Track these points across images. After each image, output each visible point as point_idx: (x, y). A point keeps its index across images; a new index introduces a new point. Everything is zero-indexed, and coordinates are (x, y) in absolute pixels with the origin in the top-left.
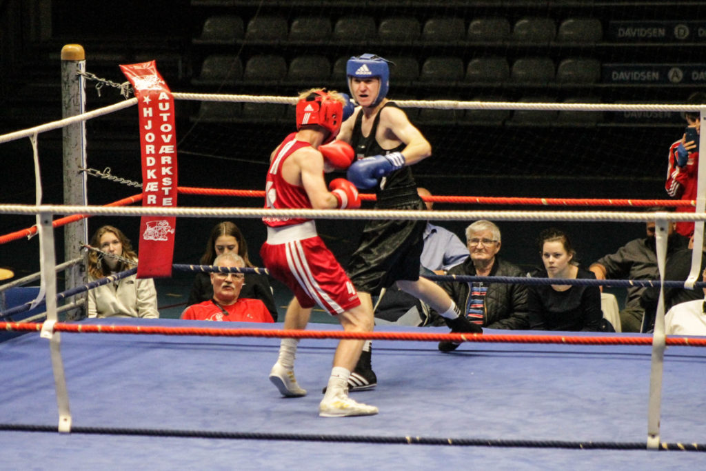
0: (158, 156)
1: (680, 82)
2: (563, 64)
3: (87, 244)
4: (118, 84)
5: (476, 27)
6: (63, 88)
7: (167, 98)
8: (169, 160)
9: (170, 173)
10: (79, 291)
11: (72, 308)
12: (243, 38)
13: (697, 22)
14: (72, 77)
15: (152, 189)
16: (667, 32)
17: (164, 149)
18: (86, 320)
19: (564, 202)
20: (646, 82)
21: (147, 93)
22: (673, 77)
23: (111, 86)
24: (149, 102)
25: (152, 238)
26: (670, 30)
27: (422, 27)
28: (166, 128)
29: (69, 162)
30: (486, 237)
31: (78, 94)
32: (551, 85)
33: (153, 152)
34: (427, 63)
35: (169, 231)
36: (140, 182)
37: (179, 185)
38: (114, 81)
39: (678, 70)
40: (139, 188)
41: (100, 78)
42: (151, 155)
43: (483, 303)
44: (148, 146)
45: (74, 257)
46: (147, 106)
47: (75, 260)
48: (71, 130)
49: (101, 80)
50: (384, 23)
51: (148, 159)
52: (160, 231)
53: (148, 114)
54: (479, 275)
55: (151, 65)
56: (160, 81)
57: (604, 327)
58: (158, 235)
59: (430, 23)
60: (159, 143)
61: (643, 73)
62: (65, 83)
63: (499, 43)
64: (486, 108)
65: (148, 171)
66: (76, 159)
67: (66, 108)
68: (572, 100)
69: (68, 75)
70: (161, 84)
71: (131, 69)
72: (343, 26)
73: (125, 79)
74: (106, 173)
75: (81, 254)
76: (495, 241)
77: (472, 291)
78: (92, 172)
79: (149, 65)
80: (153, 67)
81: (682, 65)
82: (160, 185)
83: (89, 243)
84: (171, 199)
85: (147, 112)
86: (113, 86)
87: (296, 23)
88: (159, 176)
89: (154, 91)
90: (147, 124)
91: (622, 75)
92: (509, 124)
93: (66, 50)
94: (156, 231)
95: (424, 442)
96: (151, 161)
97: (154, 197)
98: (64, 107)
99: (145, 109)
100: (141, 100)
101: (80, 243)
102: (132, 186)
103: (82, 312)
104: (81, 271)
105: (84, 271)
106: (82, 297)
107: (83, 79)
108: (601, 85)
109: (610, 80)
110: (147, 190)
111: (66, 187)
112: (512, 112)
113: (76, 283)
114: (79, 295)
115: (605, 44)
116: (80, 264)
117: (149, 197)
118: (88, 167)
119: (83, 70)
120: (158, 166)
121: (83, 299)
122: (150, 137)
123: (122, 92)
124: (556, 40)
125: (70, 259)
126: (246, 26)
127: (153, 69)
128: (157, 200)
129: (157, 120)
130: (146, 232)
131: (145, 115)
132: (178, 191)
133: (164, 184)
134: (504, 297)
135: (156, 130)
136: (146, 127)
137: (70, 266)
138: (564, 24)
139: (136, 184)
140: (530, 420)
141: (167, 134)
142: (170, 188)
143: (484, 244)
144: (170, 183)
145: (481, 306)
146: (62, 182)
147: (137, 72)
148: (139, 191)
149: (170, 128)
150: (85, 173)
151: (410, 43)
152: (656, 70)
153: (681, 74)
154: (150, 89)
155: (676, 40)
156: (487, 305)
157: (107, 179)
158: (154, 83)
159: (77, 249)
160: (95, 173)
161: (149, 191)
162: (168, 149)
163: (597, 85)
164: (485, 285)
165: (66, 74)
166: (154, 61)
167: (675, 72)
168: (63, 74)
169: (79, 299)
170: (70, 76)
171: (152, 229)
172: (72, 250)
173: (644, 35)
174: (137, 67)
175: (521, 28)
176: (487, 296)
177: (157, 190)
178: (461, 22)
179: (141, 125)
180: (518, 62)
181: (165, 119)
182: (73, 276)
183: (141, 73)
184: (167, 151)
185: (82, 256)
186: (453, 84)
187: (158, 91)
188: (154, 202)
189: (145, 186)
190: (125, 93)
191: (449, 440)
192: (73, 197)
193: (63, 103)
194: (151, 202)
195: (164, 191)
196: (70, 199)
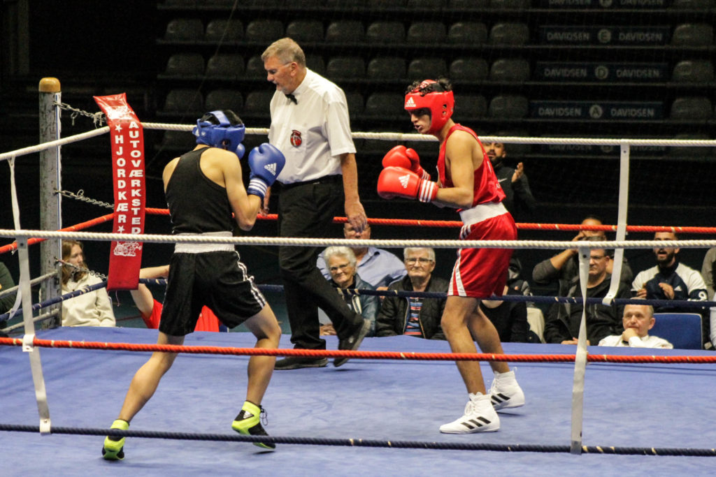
0: (128, 180)
1: (601, 118)
2: (494, 100)
4: (92, 114)
5: (417, 66)
6: (41, 117)
7: (137, 127)
8: (138, 183)
9: (139, 195)
10: (55, 302)
11: (48, 318)
12: (204, 74)
13: (615, 63)
14: (49, 107)
15: (123, 210)
16: (588, 73)
17: (134, 173)
18: (60, 329)
20: (570, 117)
21: (118, 121)
22: (594, 112)
23: (85, 116)
24: (121, 130)
25: (121, 254)
26: (591, 71)
27: (367, 67)
28: (136, 154)
29: (46, 184)
30: (423, 257)
31: (54, 123)
32: (484, 119)
34: (371, 98)
35: (137, 247)
36: (112, 201)
37: (147, 207)
38: (88, 112)
39: (597, 106)
40: (111, 208)
41: (75, 108)
42: (121, 178)
43: (418, 317)
45: (50, 271)
46: (119, 135)
47: (51, 274)
48: (47, 156)
49: (75, 110)
50: (332, 62)
51: (119, 182)
52: (129, 248)
53: (119, 141)
54: (415, 290)
55: (122, 97)
56: (130, 112)
57: (530, 338)
58: (127, 252)
59: (374, 62)
60: (129, 168)
61: (566, 109)
62: (43, 113)
64: (427, 140)
65: (120, 193)
66: (52, 182)
67: (43, 136)
69: (45, 106)
70: (131, 114)
71: (104, 100)
73: (98, 109)
74: (79, 194)
75: (56, 268)
76: (431, 261)
77: (410, 306)
78: (67, 193)
79: (121, 98)
80: (124, 98)
81: (602, 102)
82: (130, 206)
83: (63, 259)
84: (139, 218)
86: (87, 115)
87: (252, 60)
88: (129, 198)
89: (125, 120)
90: (118, 150)
91: (549, 112)
93: (43, 83)
94: (126, 248)
95: (366, 444)
96: (122, 184)
97: (125, 216)
98: (41, 134)
99: (117, 137)
100: (113, 129)
101: (55, 258)
102: (104, 207)
103: (56, 321)
104: (56, 284)
105: (59, 283)
106: (56, 308)
107: (58, 109)
108: (529, 120)
109: (537, 116)
110: (118, 210)
111: (42, 207)
113: (51, 295)
114: (53, 306)
115: (532, 83)
116: (55, 278)
117: (120, 216)
118: (63, 190)
119: (59, 101)
120: (128, 189)
121: (57, 310)
122: (121, 162)
123: (95, 121)
124: (488, 78)
125: (46, 273)
126: (206, 63)
127: (123, 101)
128: (126, 219)
129: (128, 147)
130: (116, 249)
131: (117, 142)
132: (146, 212)
133: (133, 205)
135: (127, 156)
136: (118, 153)
137: (46, 280)
138: (496, 64)
139: (108, 205)
141: (136, 160)
142: (139, 209)
143: (421, 263)
144: (139, 204)
145: (416, 319)
146: (39, 203)
147: (109, 103)
149: (139, 154)
150: (60, 194)
152: (578, 106)
153: (601, 110)
154: (122, 119)
155: (597, 80)
157: (80, 200)
158: (124, 113)
159: (52, 263)
160: (69, 194)
161: (120, 211)
162: (138, 173)
163: (524, 120)
164: (420, 301)
165: (43, 105)
166: (124, 94)
167: (596, 109)
168: (41, 104)
169: (53, 309)
170: (47, 107)
171: (122, 246)
172: (47, 264)
173: (568, 75)
174: (109, 98)
175: (455, 67)
176: (422, 311)
177: (127, 210)
178: (403, 61)
179: (113, 150)
181: (135, 146)
182: (49, 287)
183: (112, 103)
184: (136, 175)
185: (56, 270)
187: (128, 121)
188: (124, 221)
189: (116, 208)
190: (98, 122)
191: (389, 443)
192: (48, 216)
193: (41, 131)
194: (122, 221)
195: (133, 211)
196: (45, 218)
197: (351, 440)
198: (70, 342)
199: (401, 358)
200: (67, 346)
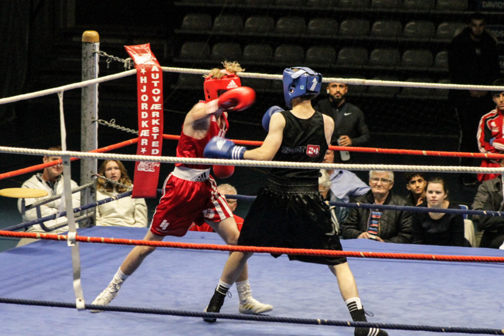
0: (150, 112)
2: (439, 54)
3: (96, 173)
4: (123, 60)
5: (378, 27)
6: (83, 62)
7: (157, 70)
8: (157, 114)
9: (158, 124)
10: (91, 206)
11: (85, 219)
12: (211, 30)
14: (90, 54)
15: (145, 135)
17: (154, 107)
18: (94, 228)
19: (439, 154)
21: (143, 66)
23: (117, 61)
24: (145, 73)
25: (143, 170)
27: (339, 26)
28: (156, 91)
29: (86, 114)
30: (384, 178)
31: (93, 66)
32: (430, 69)
33: (147, 108)
34: (341, 51)
35: (156, 165)
36: (136, 129)
37: (164, 133)
38: (120, 58)
40: (135, 134)
41: (110, 55)
42: (145, 110)
43: (378, 224)
44: (143, 104)
45: (88, 183)
46: (143, 76)
47: (88, 185)
48: (87, 92)
49: (110, 56)
50: (312, 22)
51: (143, 113)
52: (149, 165)
53: (144, 81)
54: (377, 203)
55: (147, 46)
56: (153, 58)
58: (148, 168)
59: (344, 23)
60: (150, 102)
62: (85, 58)
63: (393, 39)
64: (385, 85)
65: (143, 122)
66: (91, 112)
67: (85, 76)
68: (445, 81)
70: (153, 60)
71: (133, 49)
72: (283, 24)
73: (128, 56)
74: (112, 123)
75: (92, 180)
76: (390, 181)
77: (372, 214)
78: (102, 122)
79: (146, 47)
80: (148, 48)
82: (151, 132)
83: (98, 173)
84: (158, 142)
85: (143, 80)
86: (119, 61)
87: (249, 20)
88: (150, 126)
89: (148, 65)
90: (143, 88)
92: (400, 96)
93: (85, 35)
94: (147, 165)
95: (329, 323)
96: (145, 115)
97: (146, 140)
98: (83, 74)
99: (141, 78)
100: (139, 71)
101: (92, 172)
102: (130, 133)
103: (92, 221)
104: (91, 192)
106: (92, 211)
107: (97, 56)
110: (141, 135)
111: (83, 132)
112: (401, 89)
113: (88, 201)
114: (90, 210)
116: (91, 187)
117: (143, 140)
118: (99, 119)
119: (97, 49)
120: (150, 118)
122: (145, 98)
123: (125, 65)
124: (435, 37)
125: (84, 184)
126: (213, 20)
127: (148, 49)
128: (148, 142)
129: (150, 86)
130: (139, 165)
131: (142, 82)
132: (163, 137)
133: (154, 131)
134: (393, 221)
135: (149, 93)
136: (142, 91)
137: (84, 189)
138: (441, 26)
139: (133, 131)
140: (409, 308)
141: (156, 96)
142: (158, 134)
143: (383, 182)
144: (158, 131)
145: (376, 225)
146: (80, 129)
147: (137, 51)
148: (136, 136)
149: (159, 91)
150: (97, 122)
151: (329, 36)
154: (146, 64)
156: (381, 225)
157: (112, 127)
158: (148, 59)
159: (89, 176)
160: (103, 122)
161: (143, 136)
162: (157, 107)
164: (379, 211)
165: (85, 52)
166: (149, 44)
168: (83, 51)
169: (89, 212)
170: (88, 54)
171: (144, 163)
172: (86, 176)
174: (136, 47)
175: (409, 28)
176: (381, 219)
177: (148, 135)
178: (368, 23)
179: (138, 88)
180: (407, 53)
181: (156, 85)
182: (86, 194)
183: (139, 52)
185: (93, 182)
186: (360, 67)
187: (151, 65)
188: (146, 144)
189: (140, 133)
190: (128, 66)
191: (349, 323)
192: (87, 139)
193: (83, 72)
194: (144, 144)
195: (153, 136)
196: (85, 141)
197: (319, 320)
198: (103, 239)
199: (361, 256)
200: (100, 242)
